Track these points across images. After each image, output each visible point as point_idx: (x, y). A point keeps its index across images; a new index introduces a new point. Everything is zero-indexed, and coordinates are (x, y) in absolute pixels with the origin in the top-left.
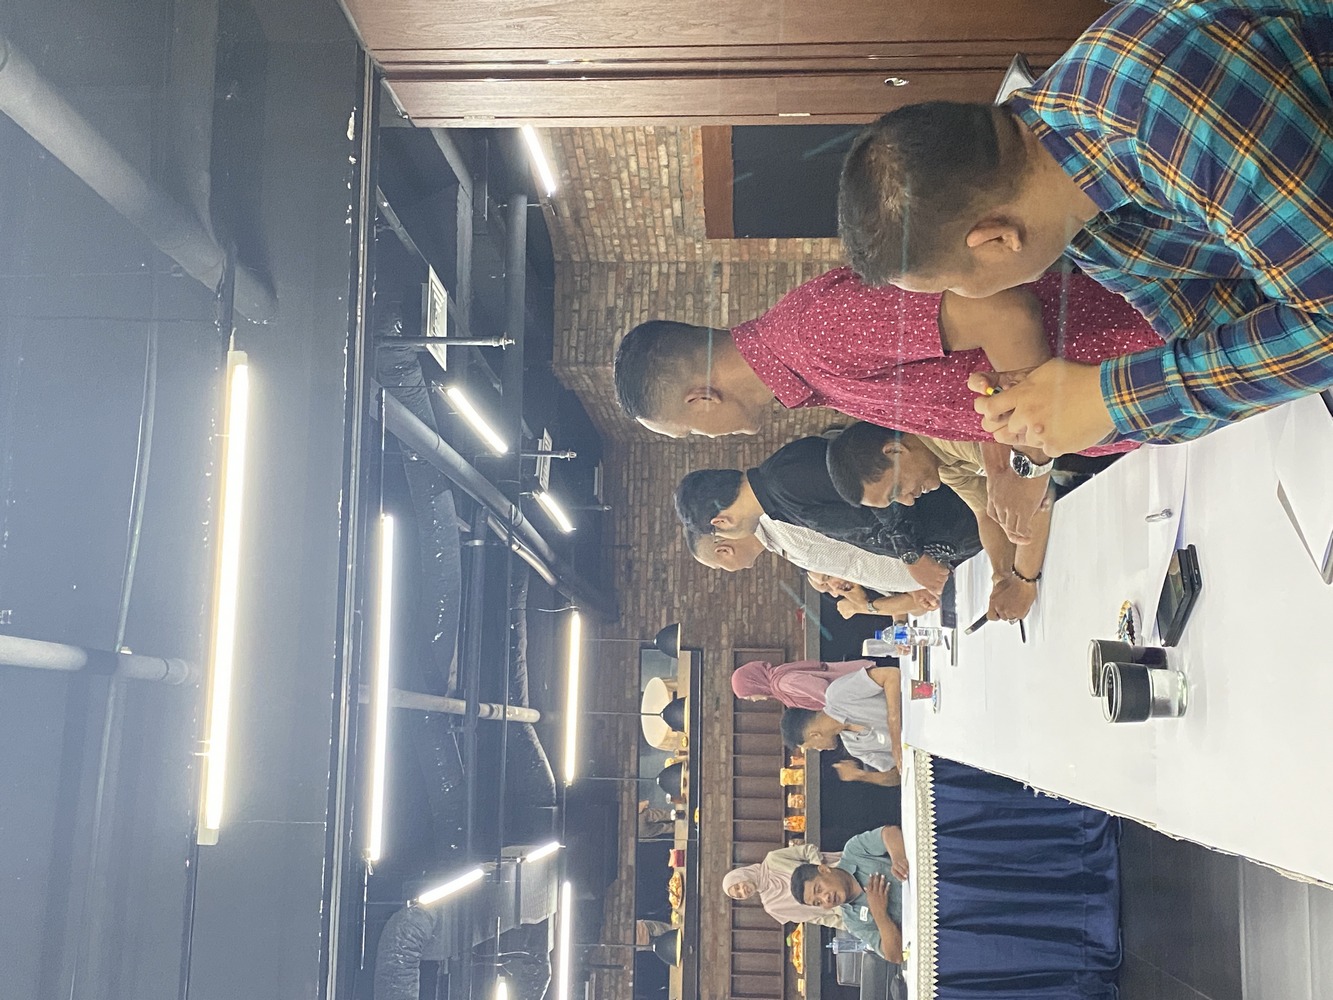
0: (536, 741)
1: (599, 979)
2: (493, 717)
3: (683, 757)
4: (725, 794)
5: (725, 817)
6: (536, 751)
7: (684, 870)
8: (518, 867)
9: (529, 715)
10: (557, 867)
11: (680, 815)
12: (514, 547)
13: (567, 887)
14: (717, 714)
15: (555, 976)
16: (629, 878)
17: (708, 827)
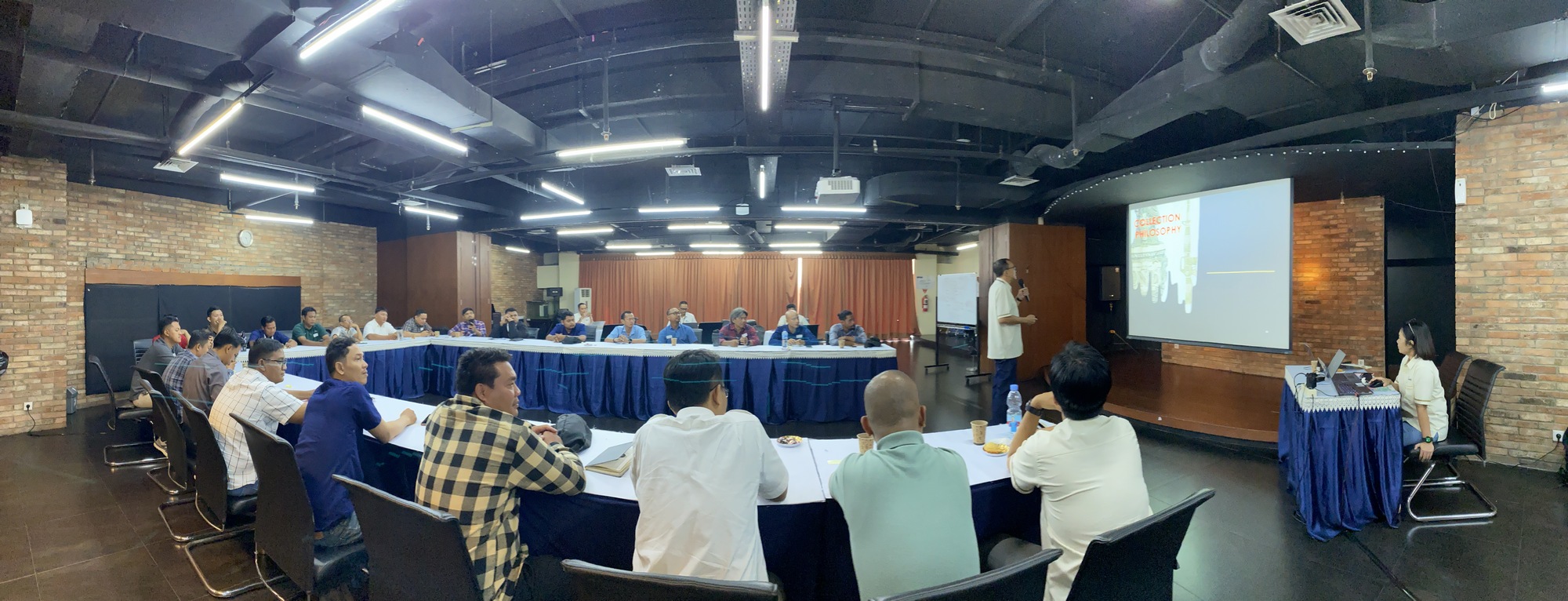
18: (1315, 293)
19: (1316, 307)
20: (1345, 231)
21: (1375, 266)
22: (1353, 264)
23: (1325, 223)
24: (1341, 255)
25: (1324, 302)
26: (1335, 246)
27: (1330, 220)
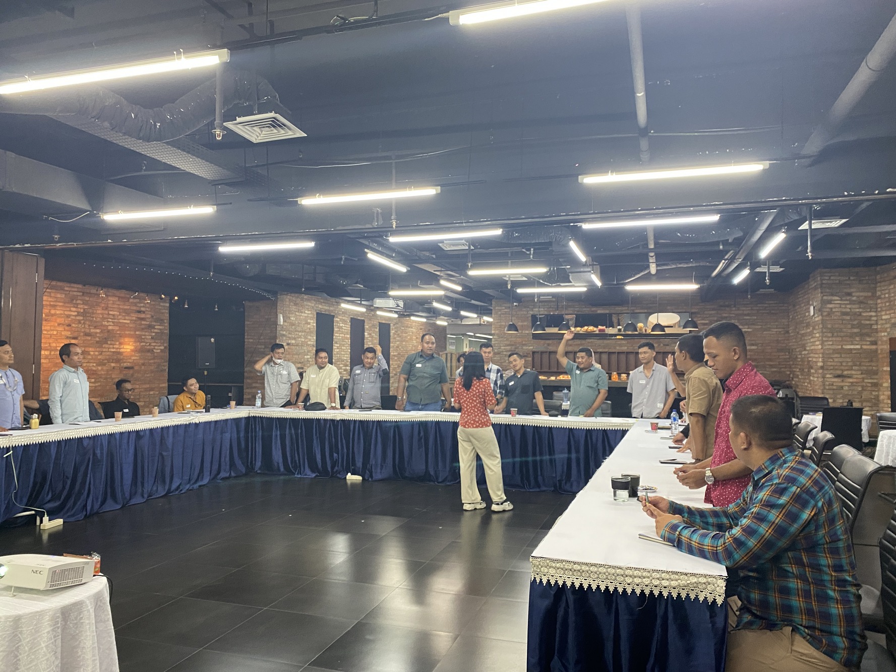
0: (642, 274)
1: (553, 301)
2: (650, 258)
3: (644, 331)
4: (628, 349)
5: (618, 349)
6: (639, 274)
7: (597, 332)
8: (590, 272)
9: (653, 269)
10: (592, 285)
11: (620, 330)
12: (723, 261)
13: (585, 289)
14: (662, 345)
15: (552, 287)
16: (592, 311)
17: (614, 342)
18: (131, 361)
19: (131, 371)
20: (149, 316)
21: (164, 343)
22: (153, 341)
23: (138, 309)
24: (146, 334)
25: (136, 368)
26: (143, 326)
27: (141, 307)
